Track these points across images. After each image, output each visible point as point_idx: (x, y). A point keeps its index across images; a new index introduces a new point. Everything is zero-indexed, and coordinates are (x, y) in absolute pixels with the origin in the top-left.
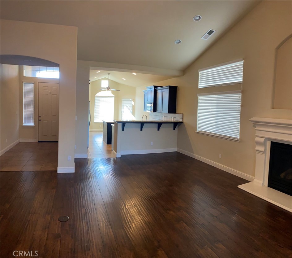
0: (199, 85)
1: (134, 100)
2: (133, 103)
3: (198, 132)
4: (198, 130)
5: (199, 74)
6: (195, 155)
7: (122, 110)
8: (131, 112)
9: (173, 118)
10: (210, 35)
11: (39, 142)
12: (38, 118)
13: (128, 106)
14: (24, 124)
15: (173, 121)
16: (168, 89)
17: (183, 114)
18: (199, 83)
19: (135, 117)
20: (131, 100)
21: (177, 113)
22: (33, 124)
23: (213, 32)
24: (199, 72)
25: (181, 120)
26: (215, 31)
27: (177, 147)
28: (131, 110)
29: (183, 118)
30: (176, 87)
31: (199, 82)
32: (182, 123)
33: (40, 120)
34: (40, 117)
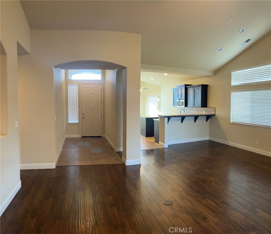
0: (232, 83)
1: (159, 97)
2: (158, 100)
3: (232, 122)
4: (232, 121)
5: (232, 74)
6: (230, 142)
7: (149, 106)
8: (157, 108)
9: (204, 112)
10: (247, 42)
11: (82, 137)
12: (82, 116)
13: (153, 102)
14: (69, 122)
15: (204, 114)
16: (201, 87)
17: (215, 108)
18: (232, 82)
19: (160, 112)
20: (156, 97)
21: (208, 107)
22: (77, 122)
23: (250, 40)
24: (232, 73)
25: (213, 113)
26: (252, 39)
27: (210, 136)
28: (157, 106)
29: (215, 111)
30: (207, 85)
31: (232, 80)
32: (214, 115)
33: (83, 118)
34: (83, 115)
